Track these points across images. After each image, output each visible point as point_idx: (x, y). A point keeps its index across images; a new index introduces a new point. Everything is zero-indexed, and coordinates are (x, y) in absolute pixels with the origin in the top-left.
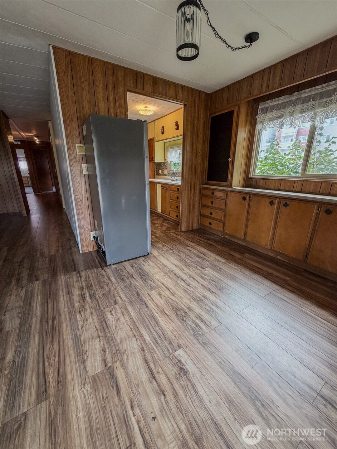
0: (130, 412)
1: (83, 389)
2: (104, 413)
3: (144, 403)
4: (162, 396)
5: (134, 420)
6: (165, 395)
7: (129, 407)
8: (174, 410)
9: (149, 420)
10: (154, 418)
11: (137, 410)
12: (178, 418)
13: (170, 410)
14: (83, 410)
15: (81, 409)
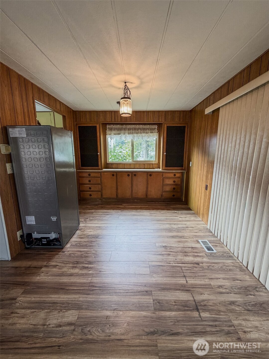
0: (171, 264)
1: (154, 277)
2: (168, 272)
3: (170, 260)
4: (170, 255)
5: (174, 264)
6: (170, 254)
7: (169, 264)
8: (176, 254)
9: (176, 261)
10: (176, 259)
11: (171, 263)
12: (178, 254)
13: (175, 255)
14: (163, 278)
15: (163, 279)
